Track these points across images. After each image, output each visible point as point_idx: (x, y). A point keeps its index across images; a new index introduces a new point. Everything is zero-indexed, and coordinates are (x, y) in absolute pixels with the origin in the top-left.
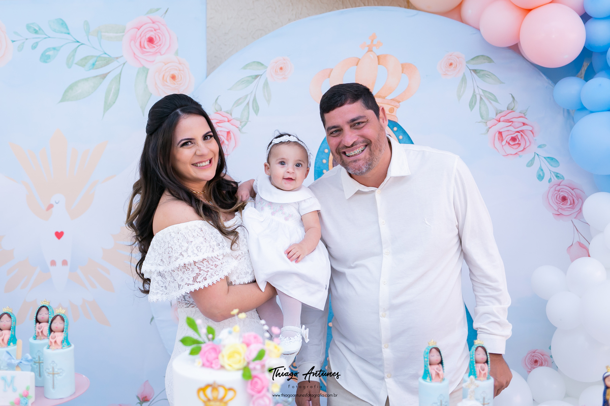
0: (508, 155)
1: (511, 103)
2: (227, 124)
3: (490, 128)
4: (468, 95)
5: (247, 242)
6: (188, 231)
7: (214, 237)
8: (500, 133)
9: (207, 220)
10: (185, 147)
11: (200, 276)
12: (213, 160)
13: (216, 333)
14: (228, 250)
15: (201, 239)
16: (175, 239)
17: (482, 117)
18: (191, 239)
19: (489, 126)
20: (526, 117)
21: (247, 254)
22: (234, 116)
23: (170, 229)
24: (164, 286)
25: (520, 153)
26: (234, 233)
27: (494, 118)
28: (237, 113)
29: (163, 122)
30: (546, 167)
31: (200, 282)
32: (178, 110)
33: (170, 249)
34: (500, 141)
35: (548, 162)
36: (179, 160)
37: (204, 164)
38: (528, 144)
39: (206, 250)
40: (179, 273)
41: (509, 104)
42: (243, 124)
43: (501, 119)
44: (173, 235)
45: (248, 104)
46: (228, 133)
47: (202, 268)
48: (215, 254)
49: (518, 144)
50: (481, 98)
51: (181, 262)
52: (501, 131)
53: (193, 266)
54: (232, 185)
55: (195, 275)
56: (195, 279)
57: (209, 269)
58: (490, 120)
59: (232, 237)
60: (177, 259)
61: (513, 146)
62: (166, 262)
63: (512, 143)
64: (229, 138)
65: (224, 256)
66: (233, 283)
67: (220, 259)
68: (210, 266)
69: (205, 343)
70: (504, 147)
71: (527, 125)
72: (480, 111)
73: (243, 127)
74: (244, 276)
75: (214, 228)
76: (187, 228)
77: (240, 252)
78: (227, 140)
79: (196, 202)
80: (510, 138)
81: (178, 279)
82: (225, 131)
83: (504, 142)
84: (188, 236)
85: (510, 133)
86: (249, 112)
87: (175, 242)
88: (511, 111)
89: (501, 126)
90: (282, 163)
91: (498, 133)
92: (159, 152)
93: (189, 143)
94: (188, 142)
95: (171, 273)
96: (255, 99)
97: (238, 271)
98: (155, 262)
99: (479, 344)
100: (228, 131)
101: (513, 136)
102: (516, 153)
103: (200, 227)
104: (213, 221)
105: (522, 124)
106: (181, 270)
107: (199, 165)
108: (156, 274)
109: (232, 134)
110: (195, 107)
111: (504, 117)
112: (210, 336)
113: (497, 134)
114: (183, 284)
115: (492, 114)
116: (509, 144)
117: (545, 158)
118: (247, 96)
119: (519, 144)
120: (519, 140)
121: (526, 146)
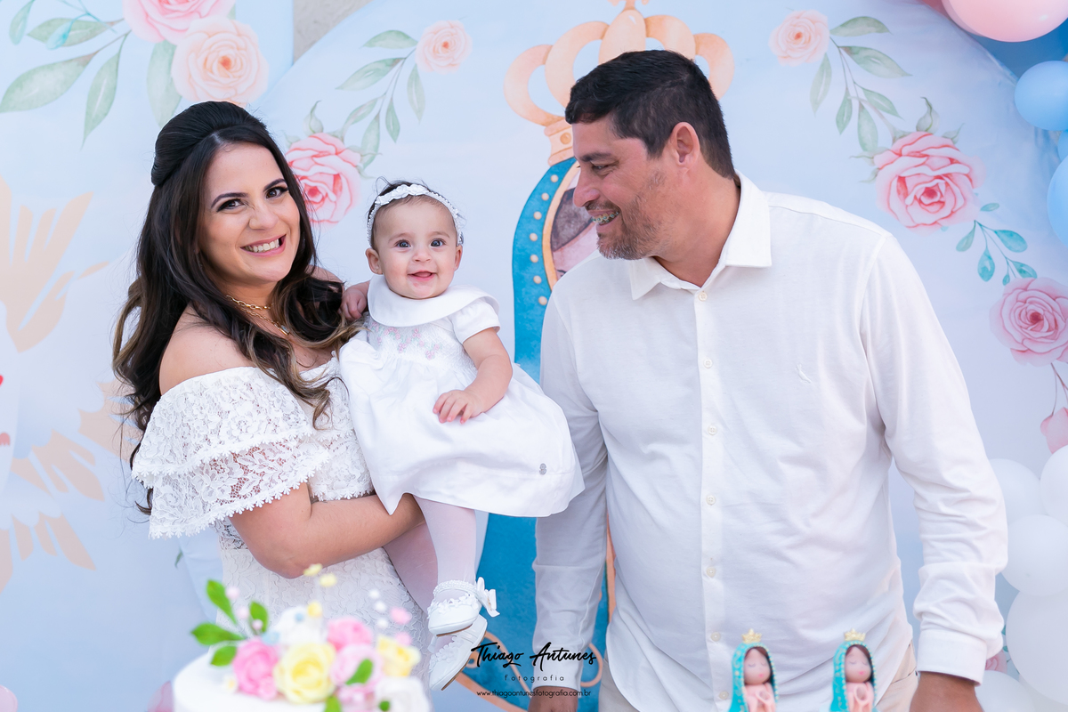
0: (918, 225)
1: (924, 117)
2: (334, 160)
3: (880, 169)
4: (834, 100)
5: (349, 412)
6: (221, 389)
7: (278, 401)
8: (902, 180)
9: (263, 367)
10: (226, 211)
11: (247, 483)
12: (287, 240)
13: (271, 617)
14: (307, 429)
15: (249, 407)
16: (194, 408)
17: (863, 145)
18: (226, 406)
19: (878, 165)
20: (957, 146)
21: (350, 438)
22: (348, 143)
23: (186, 385)
24: (177, 504)
25: (943, 222)
26: (322, 393)
27: (890, 147)
28: (354, 136)
29: (183, 160)
30: (999, 251)
31: (245, 497)
32: (215, 136)
33: (186, 429)
34: (902, 196)
35: (1002, 240)
36: (214, 239)
37: (266, 247)
38: (960, 202)
39: (259, 429)
40: (203, 477)
41: (920, 120)
42: (366, 159)
43: (905, 151)
44: (191, 398)
45: (377, 117)
46: (337, 177)
47: (250, 468)
48: (279, 437)
49: (939, 202)
50: (861, 107)
51: (208, 454)
52: (903, 175)
53: (231, 463)
54: (330, 290)
55: (235, 482)
56: (235, 491)
57: (265, 469)
58: (881, 153)
59: (315, 402)
60: (199, 447)
61: (928, 208)
62: (178, 456)
63: (926, 200)
64: (337, 188)
65: (300, 441)
66: (321, 499)
67: (291, 447)
68: (267, 462)
69: (246, 638)
70: (910, 209)
71: (958, 162)
72: (859, 135)
73: (365, 167)
74: (343, 483)
75: (278, 383)
76: (218, 383)
77: (334, 434)
78: (334, 192)
79: (240, 330)
80: (923, 191)
81: (202, 490)
82: (330, 174)
83: (910, 199)
84: (220, 400)
85: (923, 179)
86: (378, 135)
87: (195, 413)
88: (924, 133)
89: (904, 165)
90: (403, 244)
91: (896, 179)
92: (173, 220)
93: (237, 204)
94: (234, 201)
95: (188, 478)
96: (391, 109)
97: (332, 474)
98: (159, 455)
99: (854, 640)
100: (335, 173)
101: (929, 185)
102: (935, 223)
103: (246, 380)
104: (278, 370)
105: (949, 161)
106: (207, 472)
107: (255, 249)
108: (161, 481)
109: (343, 180)
110: (250, 127)
111: (913, 146)
112: (258, 624)
113: (895, 183)
114: (211, 501)
115: (885, 141)
116: (920, 202)
117: (996, 232)
118: (375, 101)
119: (942, 203)
120: (942, 195)
121: (957, 207)
